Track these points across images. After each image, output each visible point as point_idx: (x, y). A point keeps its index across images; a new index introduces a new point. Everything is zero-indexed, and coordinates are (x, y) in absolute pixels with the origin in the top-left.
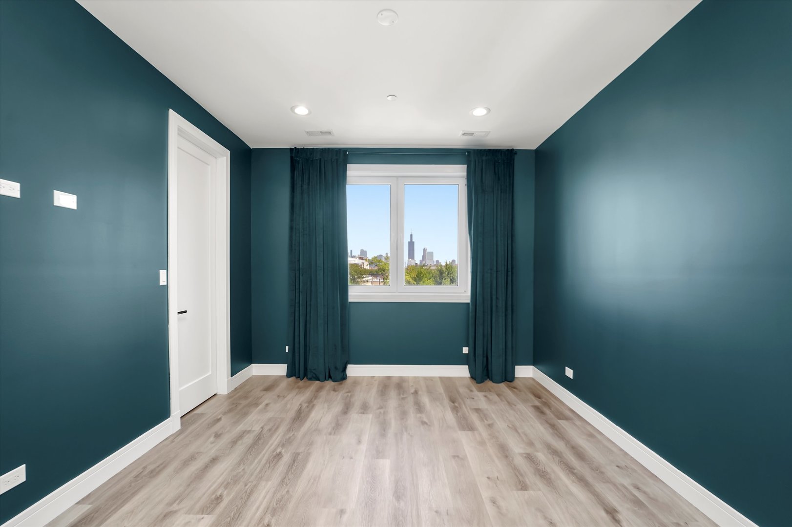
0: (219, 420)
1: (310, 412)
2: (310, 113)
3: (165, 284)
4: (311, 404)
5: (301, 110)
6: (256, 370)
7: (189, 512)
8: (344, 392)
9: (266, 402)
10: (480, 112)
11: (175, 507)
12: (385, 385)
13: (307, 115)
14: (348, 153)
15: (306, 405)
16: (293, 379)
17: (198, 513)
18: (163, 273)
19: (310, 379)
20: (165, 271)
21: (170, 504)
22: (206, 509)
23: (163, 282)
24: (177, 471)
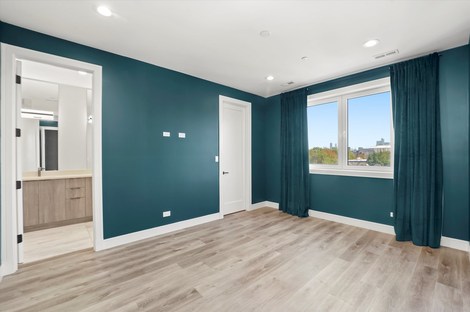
0: (237, 219)
1: (272, 226)
2: (274, 78)
3: (218, 161)
4: (276, 223)
5: (270, 78)
6: (267, 204)
7: (201, 241)
8: (298, 222)
9: (260, 217)
10: (371, 43)
11: (201, 238)
12: (325, 224)
13: (273, 79)
14: (307, 89)
15: (274, 223)
16: (281, 211)
17: (203, 242)
18: (217, 158)
19: (288, 213)
20: (218, 157)
21: (200, 237)
22: (206, 242)
23: (217, 160)
24: (210, 230)
